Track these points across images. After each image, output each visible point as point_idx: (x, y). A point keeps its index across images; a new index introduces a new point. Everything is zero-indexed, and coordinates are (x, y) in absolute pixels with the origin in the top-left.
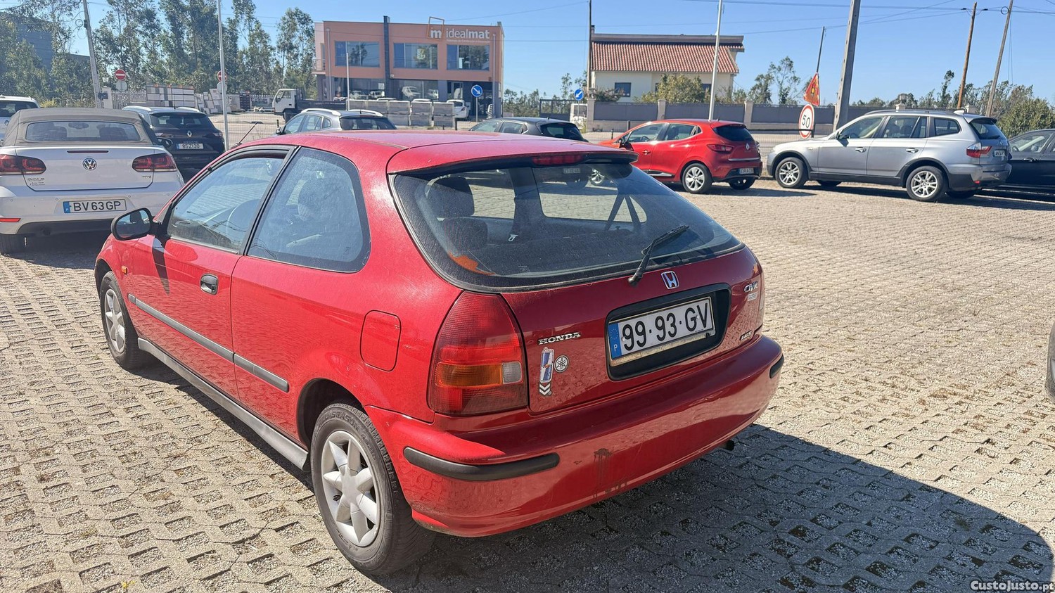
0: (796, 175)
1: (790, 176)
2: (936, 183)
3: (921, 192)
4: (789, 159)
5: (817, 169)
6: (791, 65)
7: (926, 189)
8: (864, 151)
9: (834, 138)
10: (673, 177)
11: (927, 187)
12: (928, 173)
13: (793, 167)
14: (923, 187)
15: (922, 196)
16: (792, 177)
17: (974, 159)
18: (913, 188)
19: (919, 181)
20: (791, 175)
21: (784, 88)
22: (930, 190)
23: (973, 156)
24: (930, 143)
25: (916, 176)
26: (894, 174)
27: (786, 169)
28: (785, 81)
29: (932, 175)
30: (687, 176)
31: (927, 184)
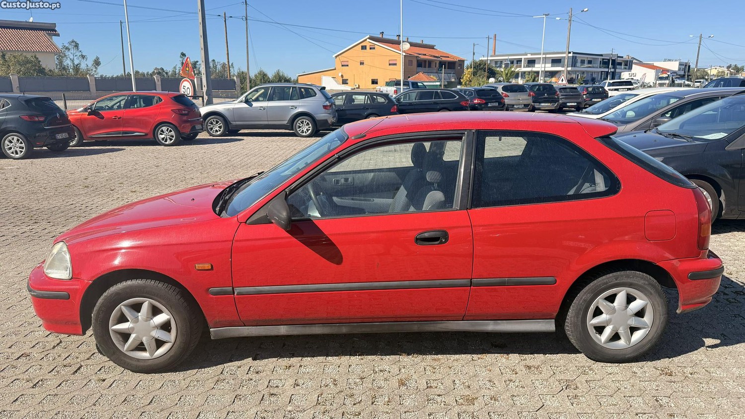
0: (220, 127)
1: (216, 129)
2: (310, 125)
3: (303, 132)
4: (213, 117)
5: (234, 123)
6: (77, 46)
7: (306, 130)
8: (264, 109)
9: (241, 102)
10: (146, 135)
11: (306, 128)
12: (305, 120)
13: (217, 122)
14: (304, 129)
15: (304, 134)
16: (218, 129)
17: (327, 111)
18: (298, 130)
19: (301, 125)
20: (218, 128)
21: (76, 64)
22: (308, 130)
23: (327, 109)
24: (303, 102)
25: (298, 123)
26: (285, 122)
27: (212, 123)
28: (75, 58)
29: (307, 121)
30: (159, 133)
31: (306, 127)
